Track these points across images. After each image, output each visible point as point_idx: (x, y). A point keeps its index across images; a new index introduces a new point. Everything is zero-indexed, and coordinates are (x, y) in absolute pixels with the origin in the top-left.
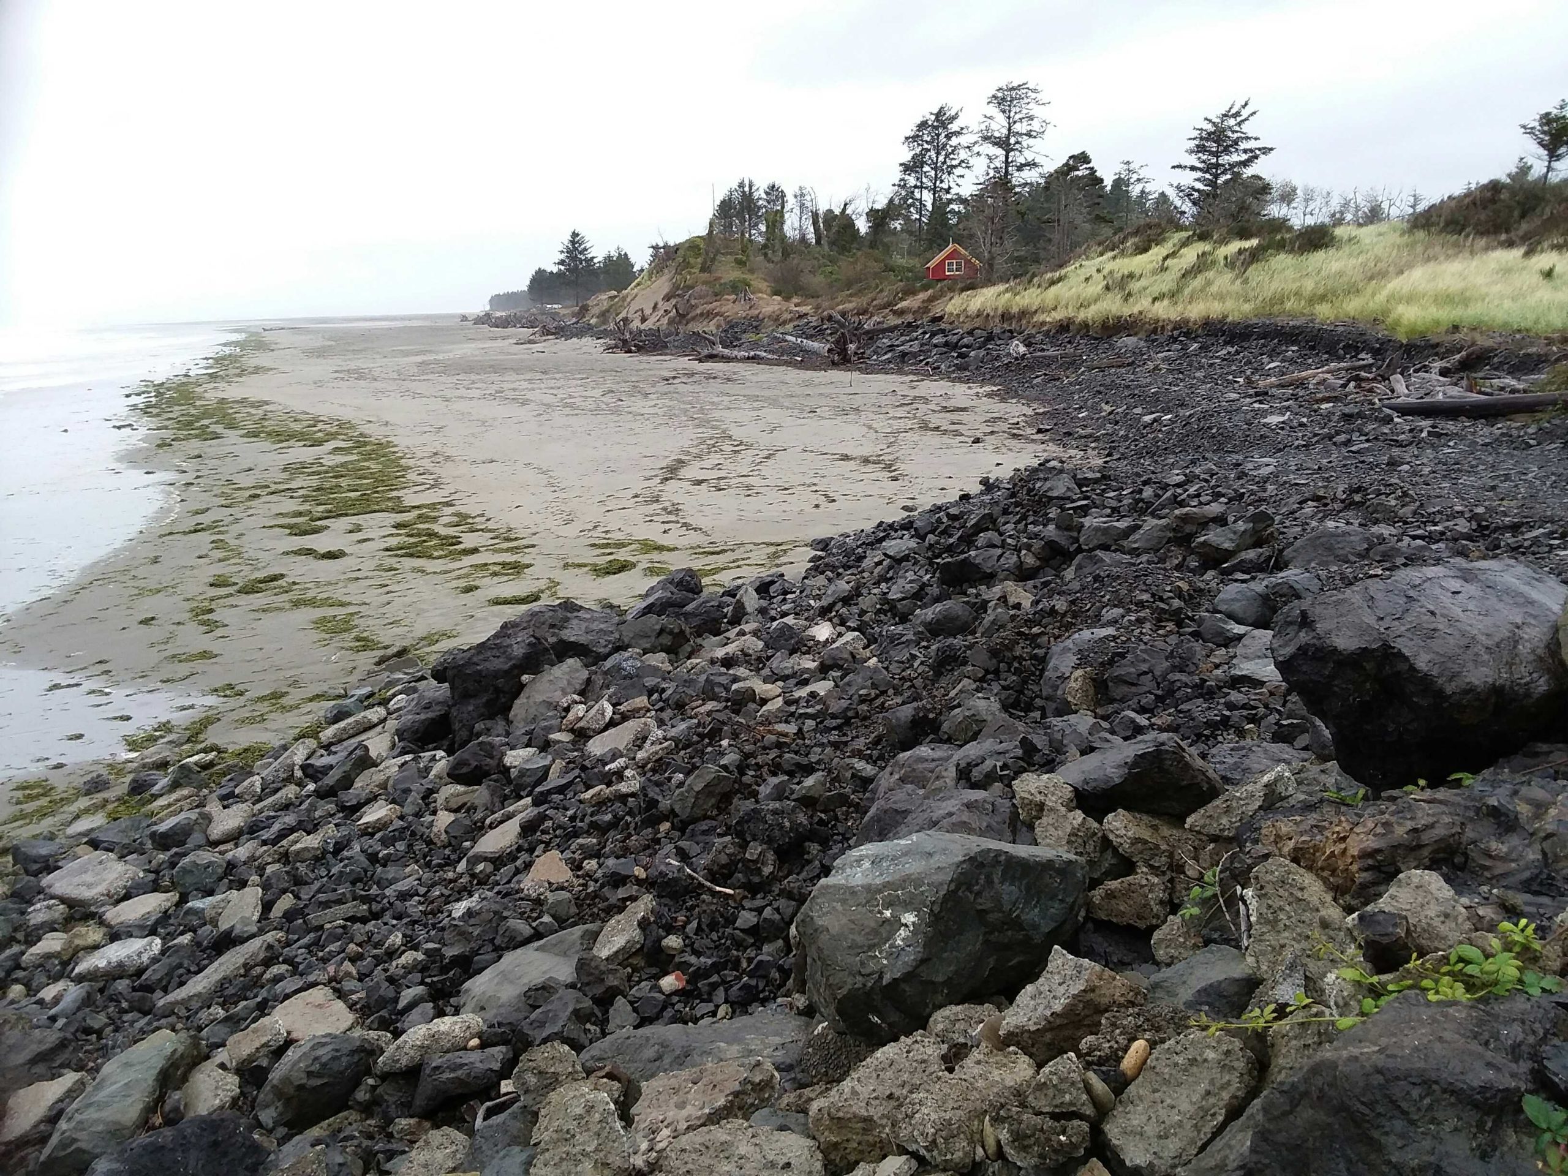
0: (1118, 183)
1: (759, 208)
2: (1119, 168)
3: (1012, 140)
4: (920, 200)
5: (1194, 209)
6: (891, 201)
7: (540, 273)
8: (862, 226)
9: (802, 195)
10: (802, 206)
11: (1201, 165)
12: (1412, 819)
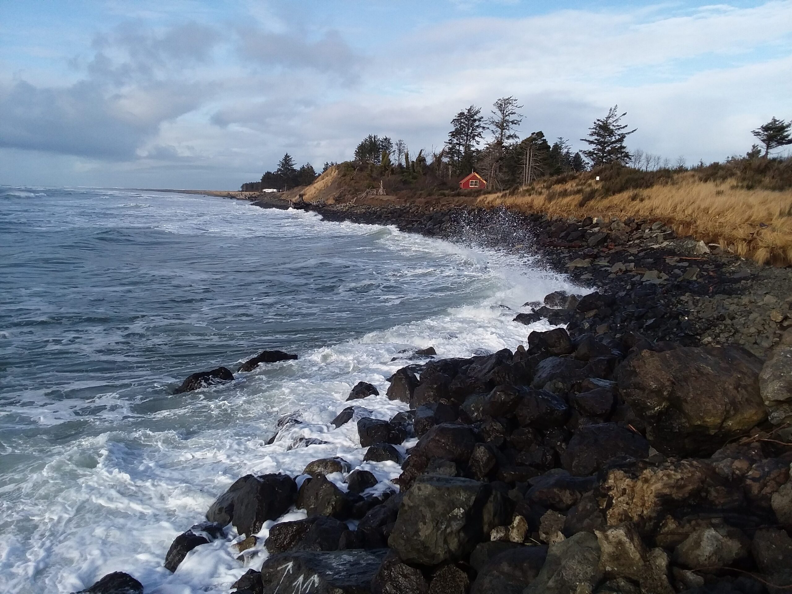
0: (557, 147)
1: (380, 149)
2: (558, 141)
3: (505, 125)
4: (459, 150)
5: (592, 163)
6: (443, 150)
7: (268, 174)
8: (429, 161)
9: (401, 144)
10: (399, 150)
11: (596, 142)
12: (681, 473)
